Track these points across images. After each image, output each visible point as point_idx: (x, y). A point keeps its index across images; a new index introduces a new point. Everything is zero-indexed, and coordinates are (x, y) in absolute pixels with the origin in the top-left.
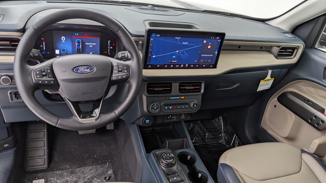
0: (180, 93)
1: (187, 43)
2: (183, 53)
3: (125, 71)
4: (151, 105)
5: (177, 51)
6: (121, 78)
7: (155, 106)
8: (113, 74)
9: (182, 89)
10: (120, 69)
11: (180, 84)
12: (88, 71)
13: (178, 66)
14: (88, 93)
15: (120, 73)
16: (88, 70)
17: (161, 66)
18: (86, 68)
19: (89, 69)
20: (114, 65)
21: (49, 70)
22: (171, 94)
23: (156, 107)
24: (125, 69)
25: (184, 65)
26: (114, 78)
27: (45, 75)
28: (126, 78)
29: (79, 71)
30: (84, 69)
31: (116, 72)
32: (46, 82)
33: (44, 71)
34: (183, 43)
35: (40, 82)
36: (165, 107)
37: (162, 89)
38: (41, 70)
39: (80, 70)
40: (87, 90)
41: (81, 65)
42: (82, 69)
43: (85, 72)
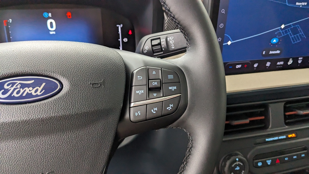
0: (287, 127)
1: (306, 4)
2: (295, 31)
3: (170, 88)
4: (228, 163)
5: (283, 26)
6: (160, 114)
7: (237, 163)
8: (132, 100)
9: (290, 117)
10: (155, 84)
11: (285, 104)
12: (38, 93)
13: (282, 63)
15: (155, 95)
16: (36, 91)
17: (246, 66)
18: (33, 81)
19: (44, 84)
20: (135, 72)
22: (269, 130)
23: (239, 165)
24: (172, 83)
25: (295, 60)
26: (136, 114)
28: (176, 109)
29: (3, 93)
30: (23, 86)
31: (140, 92)
34: (297, 4)
36: (257, 163)
37: (247, 121)
39: (6, 91)
40: (34, 167)
41: (13, 74)
42: (14, 87)
43: (24, 98)
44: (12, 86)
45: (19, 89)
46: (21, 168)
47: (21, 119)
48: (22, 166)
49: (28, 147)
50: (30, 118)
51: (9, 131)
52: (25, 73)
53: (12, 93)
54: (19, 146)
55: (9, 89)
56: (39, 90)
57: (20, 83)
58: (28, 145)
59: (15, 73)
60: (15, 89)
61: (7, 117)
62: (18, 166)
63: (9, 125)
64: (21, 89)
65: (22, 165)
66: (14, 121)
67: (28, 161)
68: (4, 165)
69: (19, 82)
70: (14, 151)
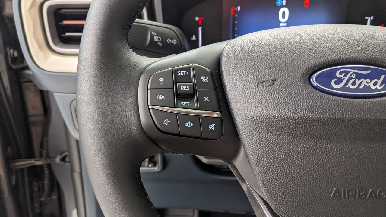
12: (378, 87)
14: (366, 194)
16: (375, 84)
18: (369, 71)
19: (383, 77)
21: (204, 73)
27: (188, 96)
29: (336, 83)
30: (359, 77)
32: (189, 125)
33: (186, 80)
35: (164, 122)
38: (176, 71)
39: (339, 81)
40: (365, 180)
41: (344, 60)
42: (348, 76)
43: (361, 91)
44: (346, 75)
45: (354, 80)
46: (349, 178)
47: (361, 117)
48: (350, 176)
49: (361, 153)
50: (373, 117)
51: (343, 129)
52: (359, 60)
53: (347, 83)
54: (350, 150)
55: (342, 78)
56: (378, 83)
57: (354, 73)
58: (362, 151)
59: (347, 59)
60: (349, 80)
61: (344, 112)
62: (346, 175)
63: (346, 122)
64: (357, 80)
65: (351, 174)
66: (353, 117)
67: (359, 170)
68: (330, 170)
69: (353, 71)
70: (344, 155)
